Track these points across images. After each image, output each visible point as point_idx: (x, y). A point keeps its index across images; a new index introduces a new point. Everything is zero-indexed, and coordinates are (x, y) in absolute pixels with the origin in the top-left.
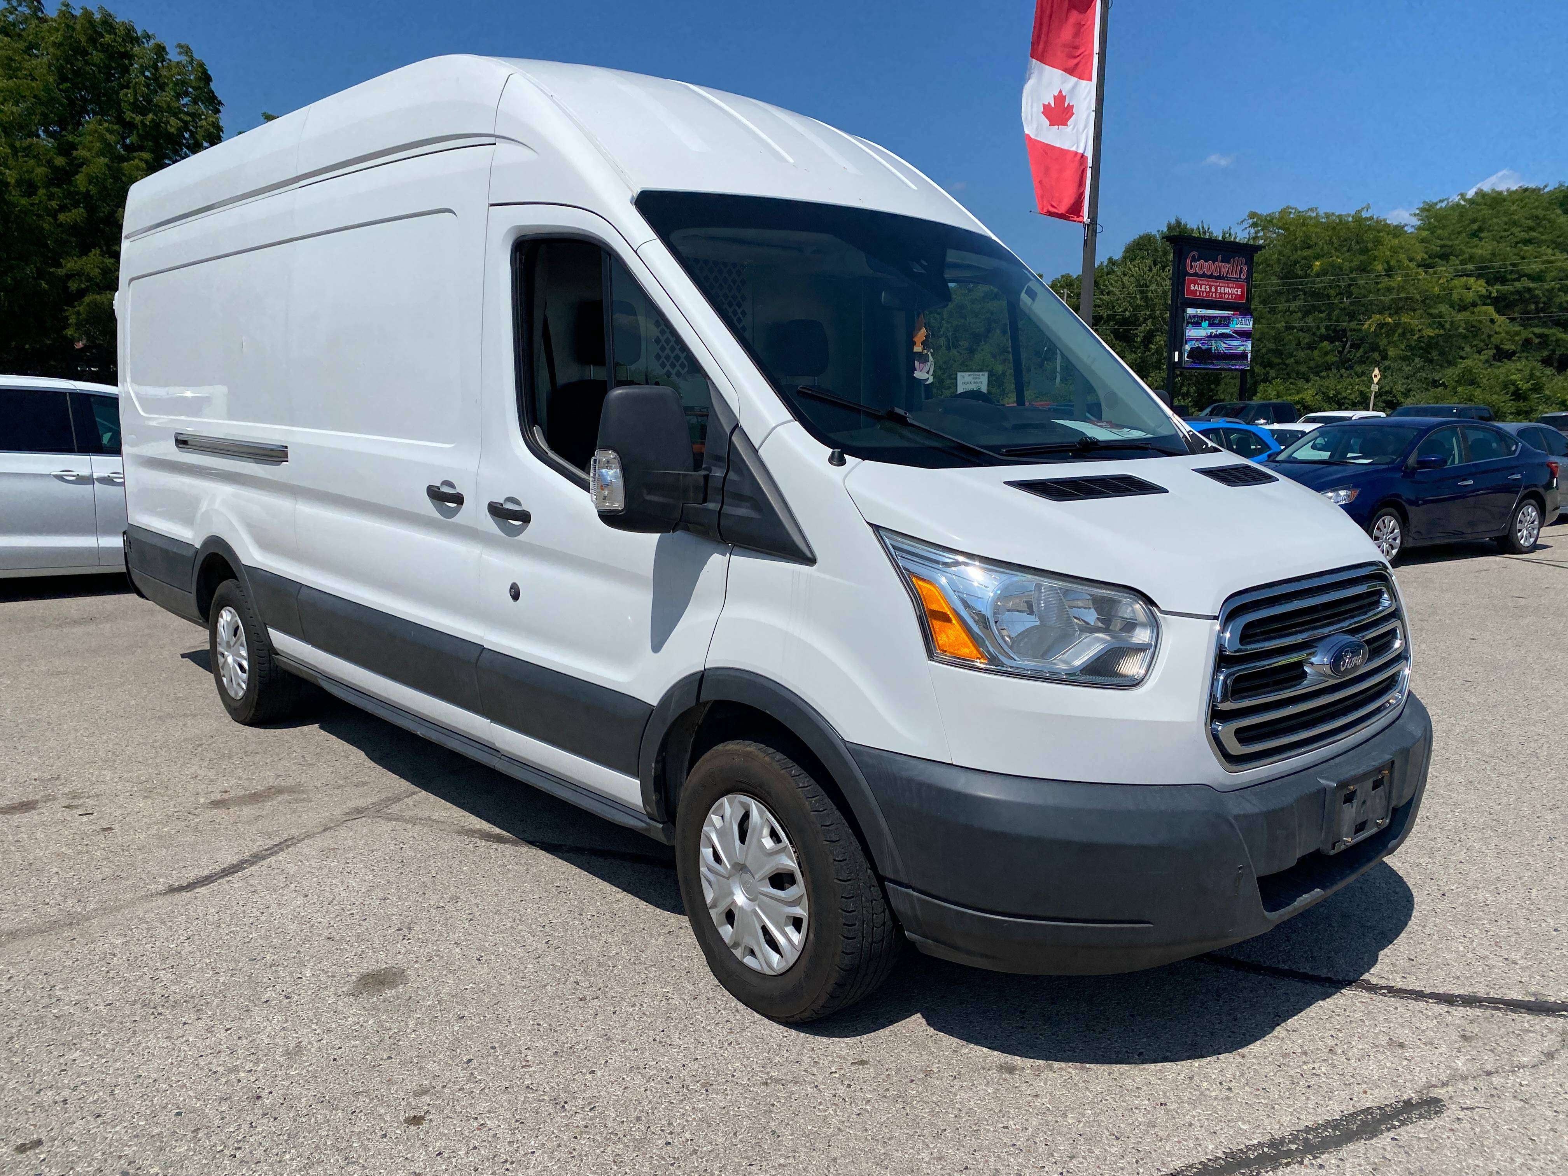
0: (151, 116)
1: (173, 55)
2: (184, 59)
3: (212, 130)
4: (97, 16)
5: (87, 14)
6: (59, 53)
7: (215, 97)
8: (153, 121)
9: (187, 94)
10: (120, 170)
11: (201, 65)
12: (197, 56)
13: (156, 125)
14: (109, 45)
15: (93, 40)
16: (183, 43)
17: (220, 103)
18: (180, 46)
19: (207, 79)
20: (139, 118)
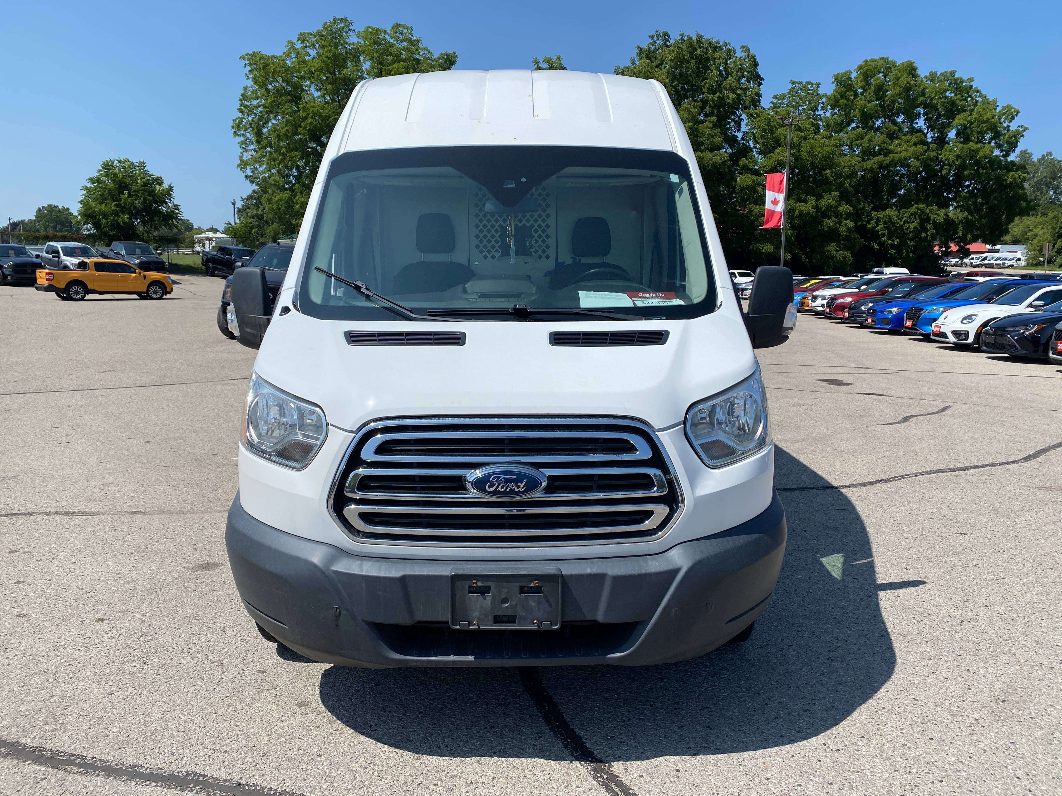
0: (718, 94)
1: (739, 54)
2: (744, 54)
3: (755, 96)
4: (694, 38)
5: (690, 38)
6: (672, 64)
7: (759, 76)
8: (719, 96)
9: (744, 76)
10: (697, 130)
11: (753, 57)
12: (751, 52)
13: (722, 99)
14: (700, 55)
15: (691, 54)
16: (744, 45)
17: (762, 79)
18: (743, 47)
19: (756, 65)
20: (711, 96)
